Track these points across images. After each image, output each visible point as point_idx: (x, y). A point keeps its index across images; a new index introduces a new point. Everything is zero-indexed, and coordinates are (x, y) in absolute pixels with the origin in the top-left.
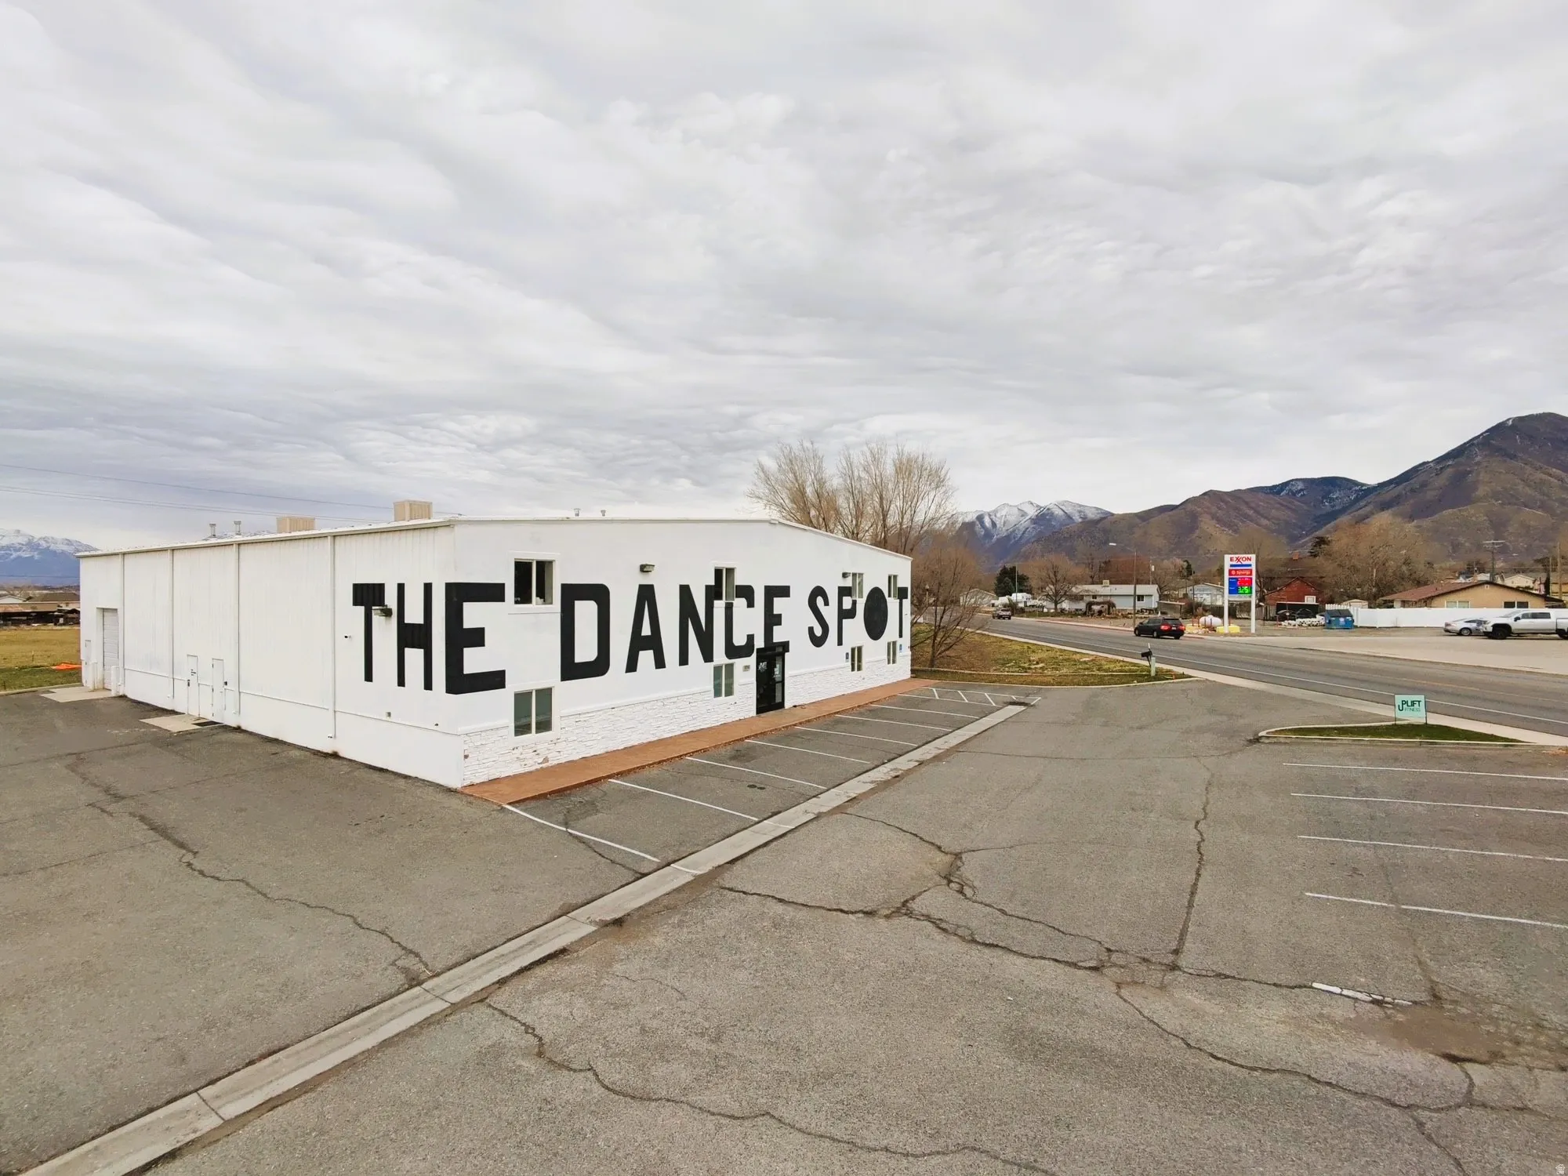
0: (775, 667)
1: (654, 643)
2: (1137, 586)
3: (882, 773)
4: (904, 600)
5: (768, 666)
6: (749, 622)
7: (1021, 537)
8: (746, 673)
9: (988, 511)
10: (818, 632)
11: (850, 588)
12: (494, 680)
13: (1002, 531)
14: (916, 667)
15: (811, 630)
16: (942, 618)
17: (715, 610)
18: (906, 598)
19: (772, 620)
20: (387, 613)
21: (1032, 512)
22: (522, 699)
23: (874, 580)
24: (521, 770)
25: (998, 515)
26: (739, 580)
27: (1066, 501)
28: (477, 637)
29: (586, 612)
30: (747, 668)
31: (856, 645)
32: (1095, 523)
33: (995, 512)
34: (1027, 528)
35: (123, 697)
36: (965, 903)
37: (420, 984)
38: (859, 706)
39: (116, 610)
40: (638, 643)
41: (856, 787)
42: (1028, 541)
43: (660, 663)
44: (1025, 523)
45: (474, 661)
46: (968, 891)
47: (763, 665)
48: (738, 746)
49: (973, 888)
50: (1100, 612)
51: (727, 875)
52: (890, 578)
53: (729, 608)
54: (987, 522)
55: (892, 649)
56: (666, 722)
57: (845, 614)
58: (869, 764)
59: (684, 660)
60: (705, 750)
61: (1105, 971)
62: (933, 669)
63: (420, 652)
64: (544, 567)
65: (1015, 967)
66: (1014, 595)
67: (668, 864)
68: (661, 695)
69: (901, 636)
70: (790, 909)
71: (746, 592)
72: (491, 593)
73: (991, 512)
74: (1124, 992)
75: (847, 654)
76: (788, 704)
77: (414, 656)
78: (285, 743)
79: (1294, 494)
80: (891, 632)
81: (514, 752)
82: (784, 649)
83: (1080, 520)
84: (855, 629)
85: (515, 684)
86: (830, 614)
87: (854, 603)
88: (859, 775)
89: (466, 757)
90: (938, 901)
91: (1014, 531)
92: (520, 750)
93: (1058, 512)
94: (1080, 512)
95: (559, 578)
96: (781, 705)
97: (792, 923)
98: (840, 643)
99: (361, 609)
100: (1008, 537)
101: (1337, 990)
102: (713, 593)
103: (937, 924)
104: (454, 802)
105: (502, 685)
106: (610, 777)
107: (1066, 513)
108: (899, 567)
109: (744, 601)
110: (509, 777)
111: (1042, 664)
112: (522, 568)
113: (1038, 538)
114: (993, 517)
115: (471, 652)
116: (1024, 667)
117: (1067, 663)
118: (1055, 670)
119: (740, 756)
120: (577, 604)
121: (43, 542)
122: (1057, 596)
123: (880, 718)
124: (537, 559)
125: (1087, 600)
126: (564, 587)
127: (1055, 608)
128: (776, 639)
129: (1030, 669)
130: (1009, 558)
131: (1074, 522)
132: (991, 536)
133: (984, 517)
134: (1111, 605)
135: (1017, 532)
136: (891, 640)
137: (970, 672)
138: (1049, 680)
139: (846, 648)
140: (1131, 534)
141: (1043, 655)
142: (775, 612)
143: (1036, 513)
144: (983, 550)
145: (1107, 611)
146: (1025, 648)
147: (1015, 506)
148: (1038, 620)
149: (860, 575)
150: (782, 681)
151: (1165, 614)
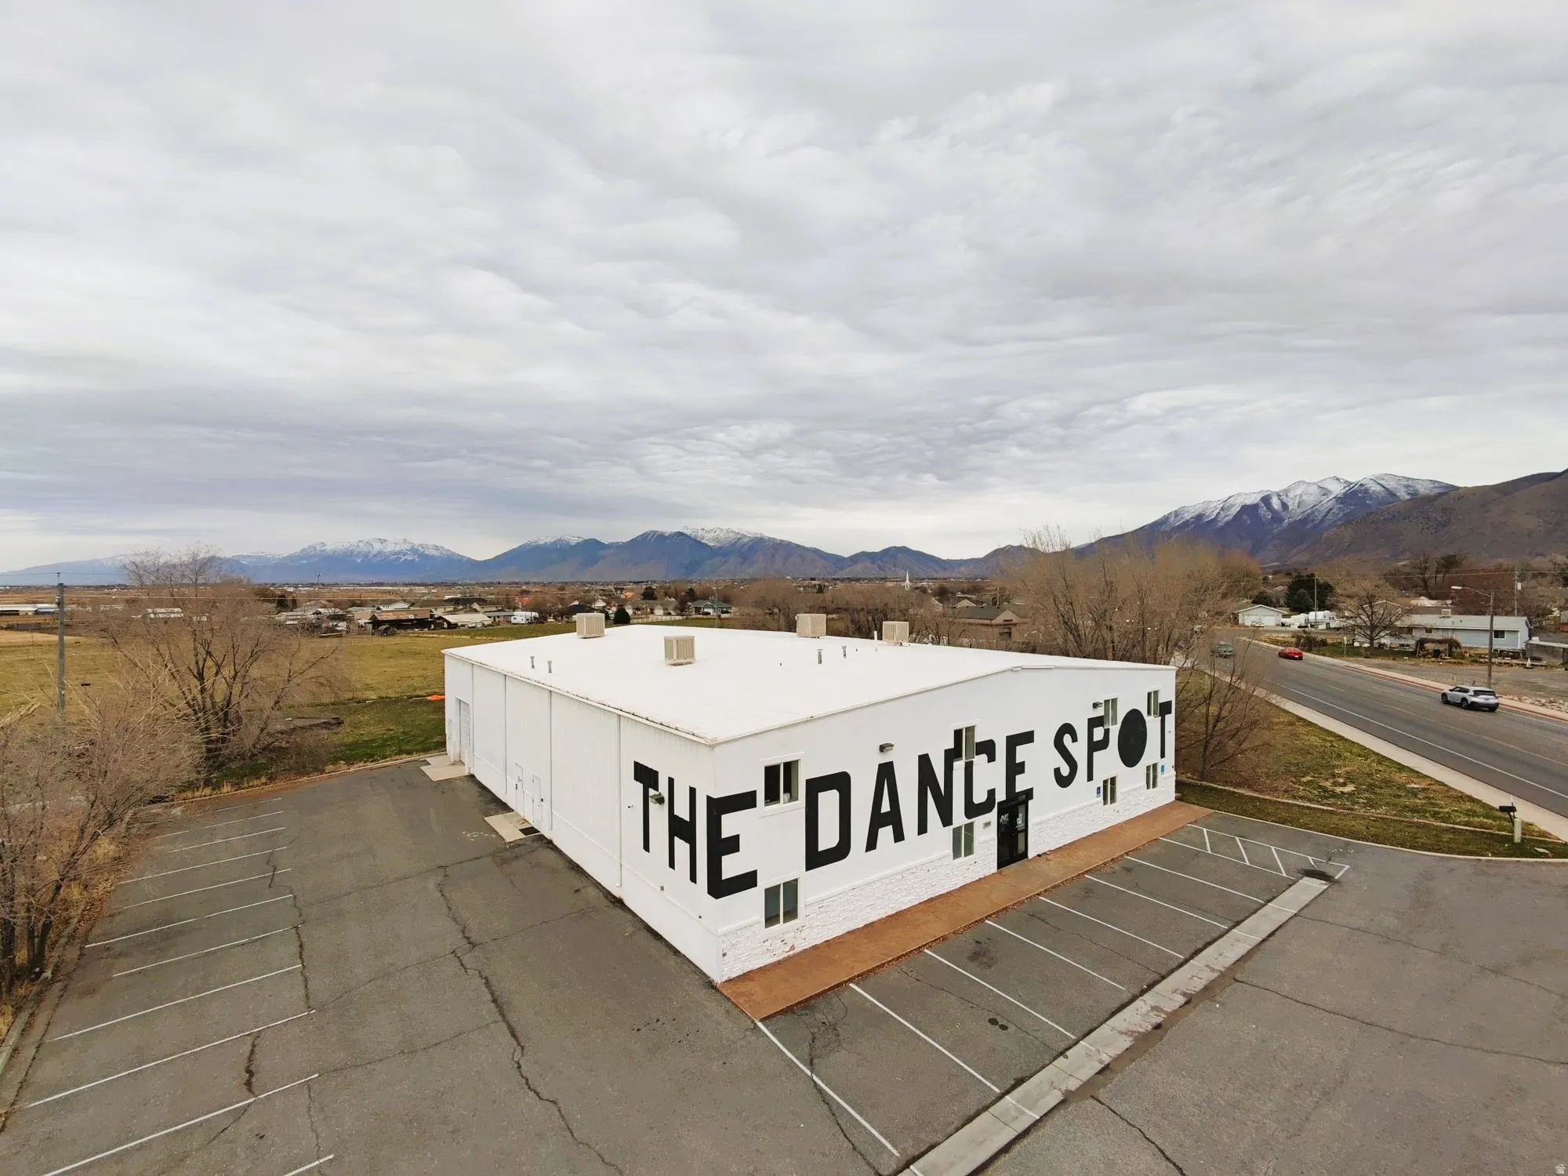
0: (1018, 817)
1: (894, 819)
2: (1495, 618)
3: (1138, 1016)
4: (1167, 717)
5: (1009, 817)
6: (990, 777)
7: (1322, 520)
8: (986, 832)
9: (1276, 490)
10: (1065, 771)
11: (1102, 717)
12: (747, 881)
13: (1296, 512)
14: (1183, 778)
15: (1057, 771)
16: (1215, 726)
17: (954, 772)
18: (1170, 713)
19: (1014, 769)
20: (660, 800)
21: (1337, 490)
22: (771, 894)
23: (1131, 699)
24: (770, 961)
25: (1291, 495)
26: (979, 737)
27: (1386, 475)
28: (733, 845)
29: (829, 801)
30: (988, 824)
31: (1108, 776)
32: (1430, 500)
33: (1286, 492)
34: (1331, 509)
35: (473, 777)
38: (1112, 860)
40: (878, 820)
41: (1109, 1041)
42: (1333, 525)
43: (899, 836)
44: (1327, 502)
45: (732, 867)
47: (1004, 818)
48: (976, 934)
50: (1438, 653)
52: (1149, 694)
53: (969, 768)
54: (1276, 503)
55: (1152, 773)
56: (904, 893)
57: (1094, 747)
58: (1127, 992)
59: (922, 828)
60: (943, 939)
62: (1207, 785)
63: (687, 845)
64: (790, 767)
66: (1312, 613)
68: (899, 867)
69: (1163, 755)
71: (987, 748)
72: (745, 801)
73: (1281, 491)
75: (1099, 788)
76: (1031, 854)
77: (682, 847)
78: (584, 873)
80: (1151, 754)
81: (764, 944)
82: (1027, 797)
83: (1408, 497)
84: (1109, 761)
85: (764, 882)
86: (1078, 750)
87: (1107, 732)
88: (1115, 1013)
89: (724, 955)
91: (1313, 512)
92: (770, 941)
93: (1375, 488)
94: (1407, 486)
95: (804, 775)
96: (1025, 855)
98: (1090, 778)
99: (640, 786)
100: (1305, 521)
102: (951, 756)
104: (711, 1004)
105: (754, 884)
106: (851, 981)
107: (1387, 489)
108: (1162, 680)
109: (984, 757)
110: (760, 969)
111: (1350, 788)
112: (771, 772)
113: (1348, 520)
114: (1284, 497)
115: (725, 859)
116: (1325, 790)
117: (1387, 791)
118: (1370, 804)
119: (980, 955)
120: (821, 795)
121: (420, 548)
122: (1373, 629)
123: (1136, 887)
124: (785, 761)
125: (1419, 635)
126: (808, 782)
127: (1372, 643)
128: (1020, 787)
129: (1334, 795)
130: (1305, 545)
131: (1400, 500)
132: (1281, 520)
133: (1271, 498)
134: (1453, 644)
135: (1316, 513)
136: (1151, 763)
137: (1251, 794)
138: (1359, 826)
139: (1098, 781)
140: (1487, 512)
141: (1353, 765)
142: (1018, 761)
143: (1344, 491)
144: (1269, 537)
145: (1450, 651)
146: (1328, 744)
147: (1314, 484)
148: (1346, 663)
149: (1114, 701)
150: (1026, 830)
151: (1539, 660)
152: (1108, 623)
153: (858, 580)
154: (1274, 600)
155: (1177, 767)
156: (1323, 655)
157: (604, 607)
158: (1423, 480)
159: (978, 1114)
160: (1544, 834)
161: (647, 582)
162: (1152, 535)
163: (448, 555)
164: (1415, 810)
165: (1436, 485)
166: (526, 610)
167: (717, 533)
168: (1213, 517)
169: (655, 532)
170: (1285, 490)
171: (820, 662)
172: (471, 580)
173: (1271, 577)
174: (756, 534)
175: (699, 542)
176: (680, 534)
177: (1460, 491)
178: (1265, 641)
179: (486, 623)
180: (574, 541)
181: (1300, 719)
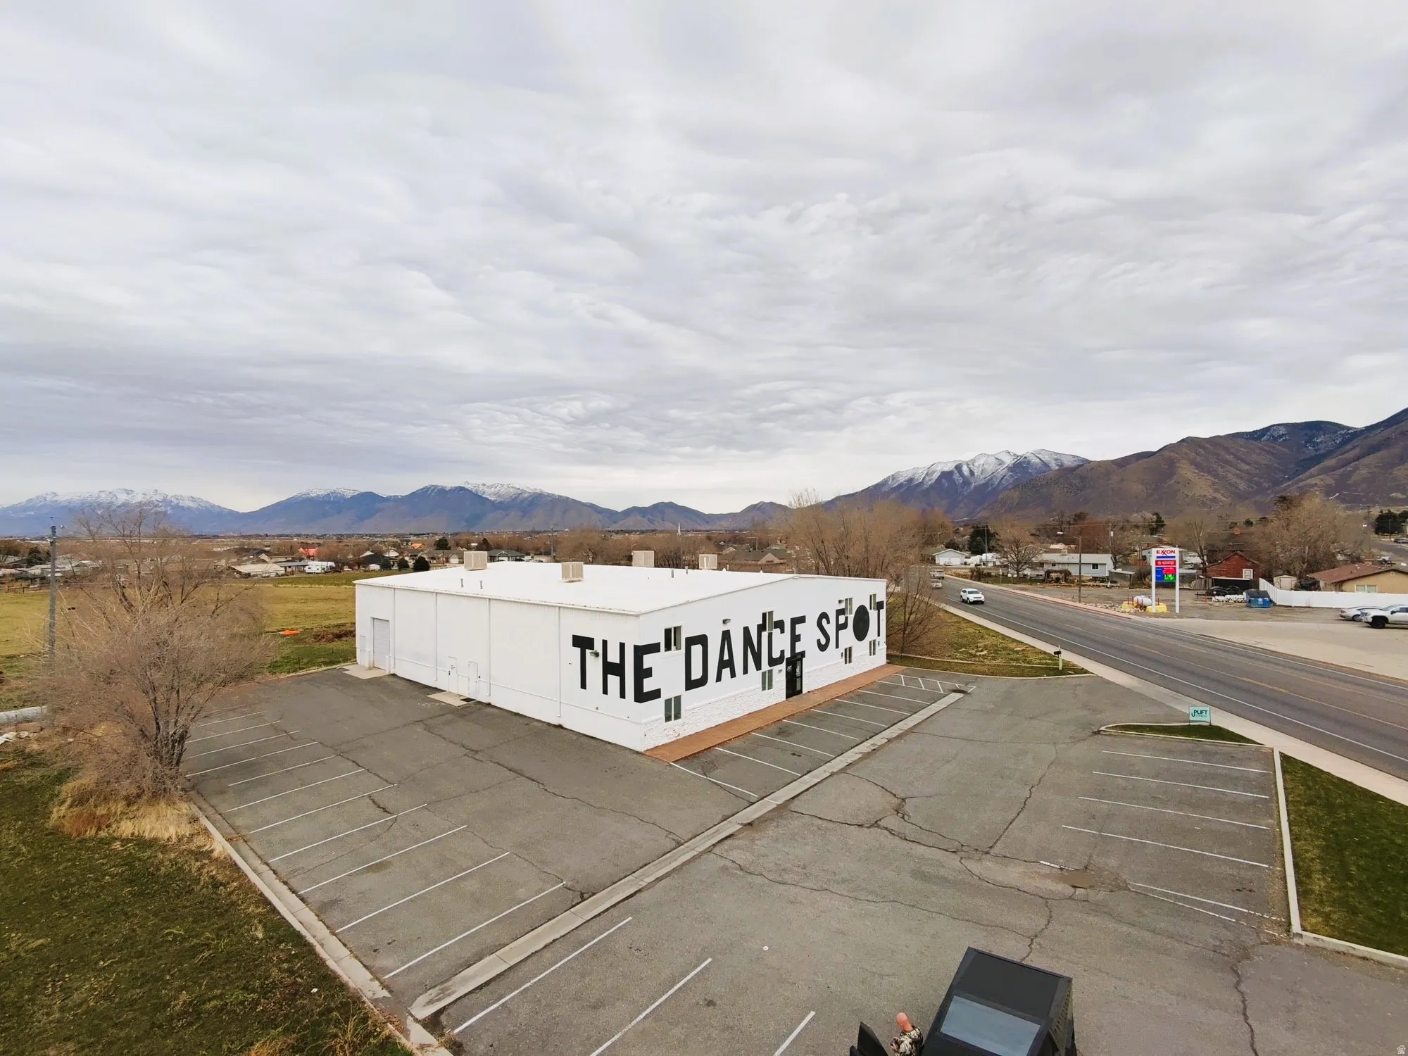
0: (796, 668)
1: (730, 664)
2: (1082, 555)
3: (866, 747)
4: (881, 610)
5: (792, 667)
6: (781, 642)
7: (998, 484)
8: (780, 674)
9: (967, 460)
10: (823, 642)
11: (843, 609)
12: (656, 694)
13: (980, 479)
14: (891, 652)
15: (819, 641)
17: (762, 637)
18: (883, 608)
19: (795, 638)
20: (597, 655)
21: (1009, 461)
22: (668, 703)
23: (861, 600)
24: (668, 741)
25: (976, 464)
26: (776, 618)
27: (1042, 450)
28: (648, 673)
29: (697, 650)
30: (781, 671)
31: (848, 646)
32: (1072, 470)
33: (973, 461)
34: (1005, 476)
35: (394, 675)
36: (905, 824)
37: (682, 844)
38: (850, 692)
39: (388, 621)
40: (722, 665)
41: (851, 756)
42: (1005, 488)
43: (733, 675)
44: (1002, 471)
45: (649, 685)
46: (906, 817)
47: (790, 667)
48: (779, 725)
49: (909, 816)
50: (1058, 580)
51: (792, 805)
52: (871, 596)
53: (770, 636)
54: (965, 470)
55: (873, 645)
56: (736, 709)
57: (840, 627)
58: (858, 740)
59: (745, 671)
60: (761, 728)
61: (958, 853)
62: (903, 654)
63: (618, 678)
64: (677, 630)
65: (921, 849)
66: (984, 555)
67: (763, 798)
68: (732, 694)
69: (879, 635)
70: (825, 822)
71: (780, 625)
72: (654, 648)
73: (969, 461)
74: (962, 861)
75: (842, 653)
76: (804, 691)
77: (614, 681)
78: (525, 716)
79: (1275, 439)
80: (872, 634)
81: (665, 732)
82: (802, 656)
83: (1057, 468)
84: (848, 636)
85: (665, 695)
86: (831, 628)
87: (847, 618)
88: (853, 747)
89: (644, 735)
90: (892, 822)
91: (992, 478)
92: (667, 730)
93: (1034, 460)
94: (1056, 460)
95: (685, 634)
96: (801, 692)
97: (826, 828)
98: (837, 646)
99: (578, 650)
100: (986, 485)
101: (1048, 864)
102: (761, 628)
103: (891, 832)
104: (642, 759)
105: (659, 696)
106: (715, 746)
107: (1042, 461)
108: (878, 588)
109: (778, 630)
110: (663, 745)
111: (985, 652)
112: (668, 632)
113: (1016, 485)
114: (971, 466)
115: (645, 681)
116: (971, 654)
117: (1004, 652)
118: (994, 658)
119: (783, 732)
120: (692, 647)
121: (173, 499)
122: (1019, 564)
123: (864, 702)
124: (675, 626)
125: (1046, 567)
126: (686, 639)
127: (1018, 574)
128: (797, 651)
129: (975, 656)
130: (986, 504)
131: (1051, 470)
132: (970, 484)
133: (962, 467)
134: (1067, 573)
135: (994, 479)
136: (872, 639)
137: (930, 658)
138: (985, 669)
139: (841, 649)
140: (1108, 480)
141: (989, 641)
142: (797, 634)
143: (1013, 462)
144: (961, 498)
145: (1064, 579)
146: (977, 632)
147: (992, 456)
148: (1001, 588)
149: (851, 599)
150: (801, 677)
151: (1115, 582)
152: (846, 553)
153: (630, 532)
154: (961, 546)
155: (887, 643)
156: (987, 583)
157: (396, 557)
158: (1067, 455)
159: (791, 782)
160: (1074, 665)
161: (428, 534)
162: (873, 494)
163: (206, 507)
164: (1017, 660)
165: (1076, 459)
166: (322, 560)
167: (497, 489)
168: (920, 481)
169: (435, 487)
170: (972, 460)
171: (673, 577)
172: (234, 533)
173: (962, 529)
174: (536, 489)
175: (481, 496)
176: (461, 489)
177: (1091, 464)
178: (952, 575)
179: (280, 573)
180: (349, 494)
181: (964, 619)
